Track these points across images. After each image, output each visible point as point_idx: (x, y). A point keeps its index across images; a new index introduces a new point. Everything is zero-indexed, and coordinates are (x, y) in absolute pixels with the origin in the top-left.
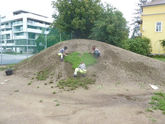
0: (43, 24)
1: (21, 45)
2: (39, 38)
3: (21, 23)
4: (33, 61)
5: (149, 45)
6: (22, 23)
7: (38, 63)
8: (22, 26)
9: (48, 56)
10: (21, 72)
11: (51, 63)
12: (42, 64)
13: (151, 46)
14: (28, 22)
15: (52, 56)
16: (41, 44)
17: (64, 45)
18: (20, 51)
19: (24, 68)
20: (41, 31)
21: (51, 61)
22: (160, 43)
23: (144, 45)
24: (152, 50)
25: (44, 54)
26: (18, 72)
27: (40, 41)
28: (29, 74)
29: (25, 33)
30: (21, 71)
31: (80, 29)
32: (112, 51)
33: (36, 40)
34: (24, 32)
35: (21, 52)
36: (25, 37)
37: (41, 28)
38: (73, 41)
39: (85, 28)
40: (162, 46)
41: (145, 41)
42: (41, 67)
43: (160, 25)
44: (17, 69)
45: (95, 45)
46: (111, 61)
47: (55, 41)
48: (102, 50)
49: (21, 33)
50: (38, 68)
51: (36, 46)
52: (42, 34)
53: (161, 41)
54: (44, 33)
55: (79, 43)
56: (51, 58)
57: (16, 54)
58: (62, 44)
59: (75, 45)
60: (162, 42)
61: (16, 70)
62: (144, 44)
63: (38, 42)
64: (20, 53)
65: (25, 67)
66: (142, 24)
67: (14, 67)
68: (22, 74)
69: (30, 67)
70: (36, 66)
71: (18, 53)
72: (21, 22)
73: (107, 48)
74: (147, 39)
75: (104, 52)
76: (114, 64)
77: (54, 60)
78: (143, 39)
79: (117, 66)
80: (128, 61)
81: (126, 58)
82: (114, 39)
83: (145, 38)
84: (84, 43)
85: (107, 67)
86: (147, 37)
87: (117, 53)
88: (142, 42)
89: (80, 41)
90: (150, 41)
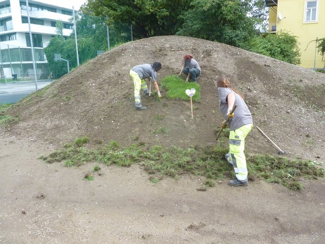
0: (56, 12)
1: (12, 63)
2: (51, 44)
3: (6, 13)
4: (59, 94)
5: (295, 50)
6: (10, 12)
7: (73, 100)
8: (10, 18)
9: (96, 80)
10: (34, 127)
11: (109, 98)
12: (88, 102)
13: (299, 52)
14: (22, 9)
15: (107, 81)
16: (58, 57)
17: (130, 50)
18: (13, 75)
19: (38, 116)
20: (55, 28)
21: (107, 93)
22: (318, 45)
23: (286, 49)
24: (299, 61)
25: (84, 76)
26: (25, 129)
27: (55, 51)
28: (59, 132)
29: (17, 35)
30: (31, 123)
31: (156, 15)
32: (253, 63)
33: (45, 49)
34: (15, 33)
35: (15, 76)
36: (19, 43)
37: (53, 23)
38: (153, 41)
39: (165, 12)
40: (320, 52)
41: (287, 41)
42: (84, 109)
43: (314, 8)
44: (20, 120)
45: (208, 48)
46: (259, 85)
47: (89, 50)
48: (228, 59)
49: (10, 35)
50: (77, 114)
51: (46, 62)
52: (59, 36)
53: (320, 40)
54: (61, 33)
55: (167, 46)
56: (106, 87)
57: (5, 83)
58: (126, 50)
59: (160, 51)
60: (320, 42)
61: (17, 123)
62: (284, 48)
63: (50, 53)
64: (13, 79)
65: (39, 111)
66: (276, 5)
67: (11, 114)
68: (37, 132)
69: (54, 113)
70: (71, 108)
71: (9, 80)
72: (8, 11)
73: (237, 54)
74: (291, 37)
75: (236, 64)
76: (272, 93)
77: (114, 89)
78: (281, 37)
79: (281, 97)
80: (299, 84)
81: (290, 78)
82: (237, 36)
83: (286, 35)
84: (179, 44)
85: (259, 102)
86: (289, 33)
87: (265, 65)
88: (280, 43)
89: (170, 41)
90: (295, 42)
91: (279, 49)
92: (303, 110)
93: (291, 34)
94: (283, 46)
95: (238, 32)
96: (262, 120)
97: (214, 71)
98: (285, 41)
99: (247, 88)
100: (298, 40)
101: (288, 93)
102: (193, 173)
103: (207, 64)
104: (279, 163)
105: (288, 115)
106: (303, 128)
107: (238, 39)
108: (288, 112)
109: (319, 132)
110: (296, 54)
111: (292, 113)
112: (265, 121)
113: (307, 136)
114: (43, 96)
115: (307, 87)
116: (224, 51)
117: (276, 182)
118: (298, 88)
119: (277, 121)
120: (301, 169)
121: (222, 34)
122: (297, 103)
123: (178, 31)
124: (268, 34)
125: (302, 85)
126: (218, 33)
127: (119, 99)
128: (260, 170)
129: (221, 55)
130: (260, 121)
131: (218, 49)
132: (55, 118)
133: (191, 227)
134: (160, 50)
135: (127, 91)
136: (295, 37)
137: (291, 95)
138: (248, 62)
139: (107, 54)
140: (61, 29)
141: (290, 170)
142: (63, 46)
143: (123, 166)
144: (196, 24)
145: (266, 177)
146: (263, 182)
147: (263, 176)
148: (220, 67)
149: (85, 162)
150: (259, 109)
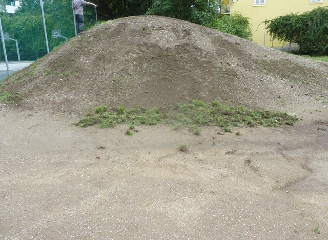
4: (54, 71)
7: (71, 76)
9: (88, 57)
11: (108, 73)
13: (251, 32)
16: (57, 34)
19: (40, 92)
22: (267, 26)
23: (240, 30)
28: (73, 104)
32: (226, 41)
40: (269, 33)
42: (87, 84)
45: (186, 28)
46: (235, 60)
47: (40, 29)
48: (205, 38)
52: (1, 13)
53: (269, 21)
55: (149, 25)
60: (269, 23)
69: (57, 88)
74: (244, 18)
75: (212, 42)
76: (247, 67)
77: (109, 65)
78: (235, 19)
79: (254, 69)
80: (265, 59)
81: (257, 54)
82: (203, 17)
83: (239, 16)
84: (159, 24)
85: (238, 74)
86: (242, 15)
87: (236, 43)
88: (235, 24)
89: (151, 21)
90: (248, 23)
91: (234, 30)
92: (273, 79)
93: (244, 16)
94: (238, 27)
95: (204, 13)
96: (244, 87)
97: (195, 48)
98: (239, 22)
99: (226, 62)
100: (250, 21)
101: (258, 66)
102: (209, 125)
103: (188, 42)
104: (267, 114)
105: (262, 83)
106: (274, 92)
107: (204, 20)
108: (262, 81)
109: (287, 95)
110: (249, 34)
111: (265, 81)
112: (246, 88)
113: (279, 97)
114: (34, 74)
115: (271, 61)
116: (201, 30)
117: (270, 126)
118: (265, 62)
119: (254, 88)
120: (283, 117)
121: (190, 15)
122: (267, 74)
123: (148, 10)
124: (223, 15)
125: (267, 60)
126: (186, 14)
127: (118, 73)
128: (256, 119)
129: (199, 34)
130: (242, 88)
131: (195, 29)
132: (60, 93)
133: (228, 153)
134: (144, 29)
135: (123, 66)
136: (248, 18)
137: (261, 68)
138: (222, 41)
139: (91, 32)
140: (4, 5)
141: (276, 118)
142: (8, 24)
143: (150, 124)
144: (165, 4)
145: (261, 124)
146: (260, 127)
147: (258, 123)
148: (200, 44)
149: (116, 124)
150: (239, 79)
